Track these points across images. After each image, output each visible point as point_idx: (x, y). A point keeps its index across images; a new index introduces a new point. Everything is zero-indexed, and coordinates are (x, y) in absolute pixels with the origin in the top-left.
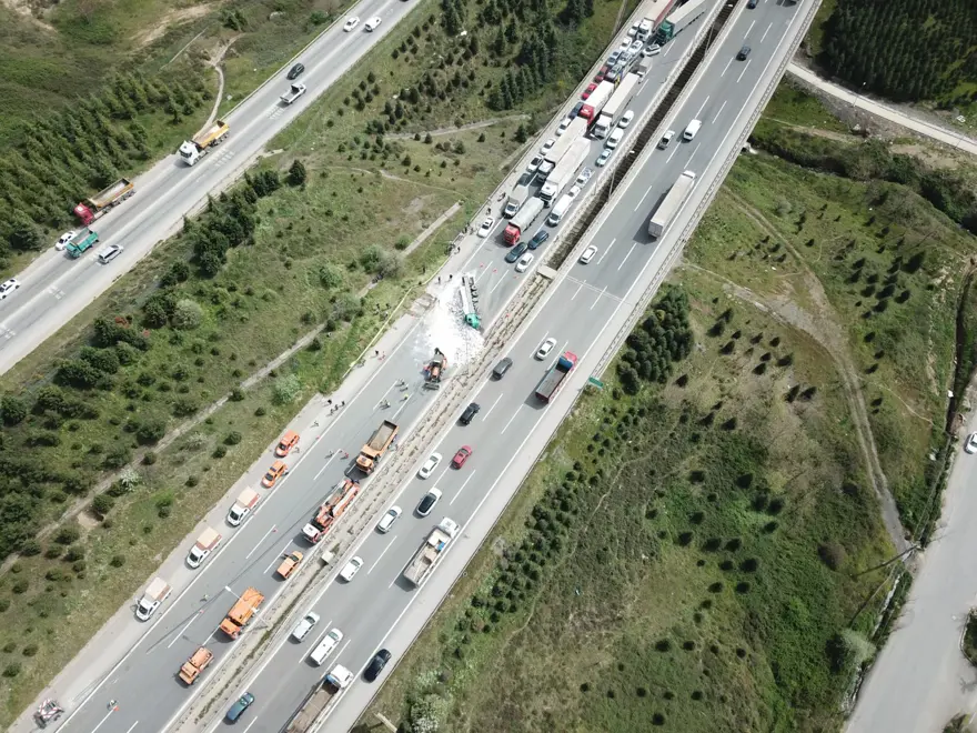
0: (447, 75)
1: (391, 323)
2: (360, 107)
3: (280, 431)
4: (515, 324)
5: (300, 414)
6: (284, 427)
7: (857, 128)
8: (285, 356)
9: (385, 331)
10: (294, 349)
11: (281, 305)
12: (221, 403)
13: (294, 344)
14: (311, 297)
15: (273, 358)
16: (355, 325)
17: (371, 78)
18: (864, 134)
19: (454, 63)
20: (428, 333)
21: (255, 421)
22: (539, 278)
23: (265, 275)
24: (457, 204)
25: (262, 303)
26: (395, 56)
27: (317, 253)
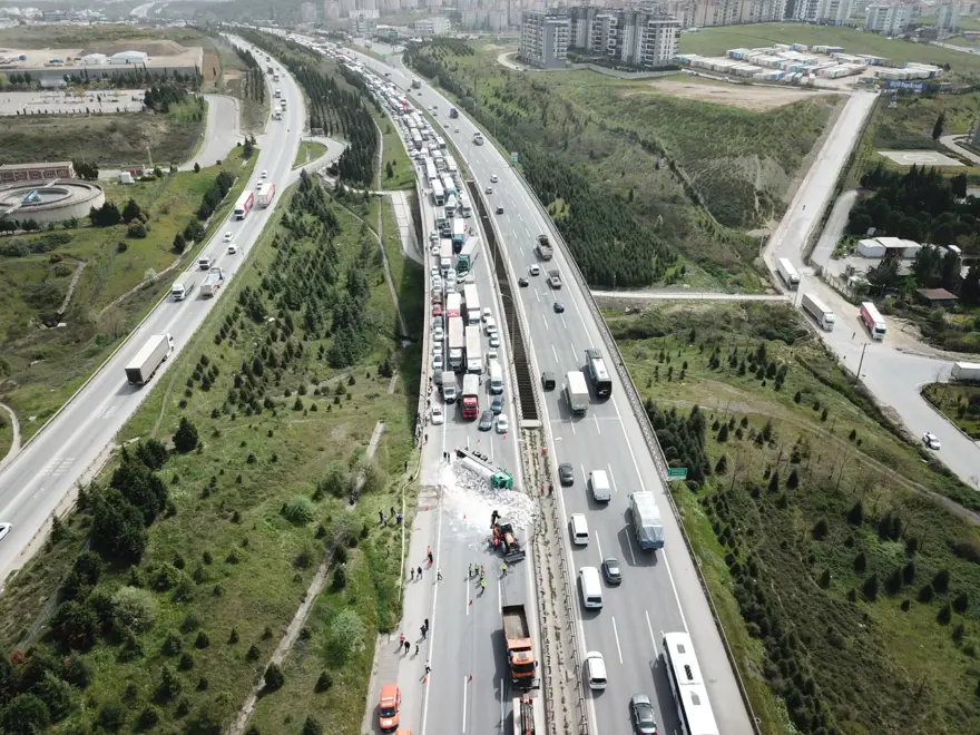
0: (279, 348)
1: (408, 526)
2: (205, 387)
3: (364, 699)
4: (542, 471)
5: (375, 669)
6: (366, 692)
7: (627, 310)
8: (301, 614)
9: (408, 536)
10: (309, 600)
11: (257, 562)
12: (250, 705)
13: (305, 595)
14: (289, 540)
15: (289, 621)
16: (365, 548)
17: (204, 361)
18: (637, 311)
19: (278, 339)
20: (460, 517)
21: (324, 699)
22: (527, 432)
23: (211, 538)
24: (378, 423)
25: (230, 568)
26: (218, 341)
27: (264, 499)
